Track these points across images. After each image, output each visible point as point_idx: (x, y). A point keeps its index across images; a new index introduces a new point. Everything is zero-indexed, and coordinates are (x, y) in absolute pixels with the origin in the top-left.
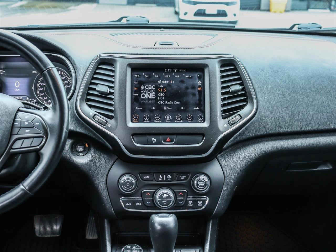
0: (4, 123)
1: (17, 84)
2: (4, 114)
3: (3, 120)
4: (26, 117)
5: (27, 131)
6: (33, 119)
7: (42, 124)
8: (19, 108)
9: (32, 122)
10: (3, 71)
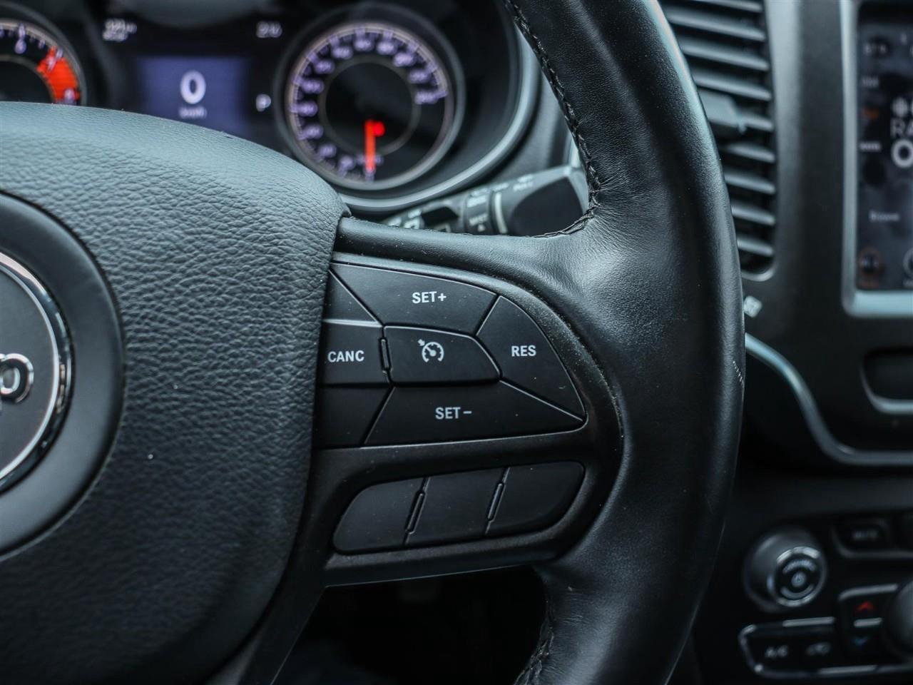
0: (254, 364)
1: (193, 87)
2: (245, 291)
3: (251, 345)
4: (419, 298)
5: (443, 413)
6: (482, 314)
7: (564, 348)
8: (338, 228)
9: (474, 336)
10: (131, 28)
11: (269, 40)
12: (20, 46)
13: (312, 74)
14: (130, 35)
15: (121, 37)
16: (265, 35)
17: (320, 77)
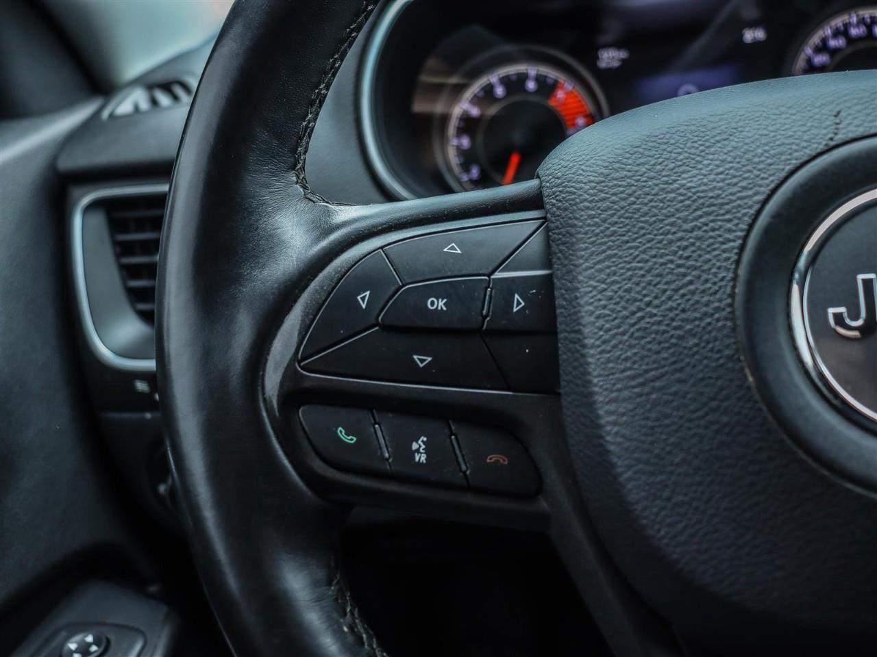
10: (623, 54)
11: (756, 44)
12: (531, 85)
14: (623, 61)
16: (752, 40)
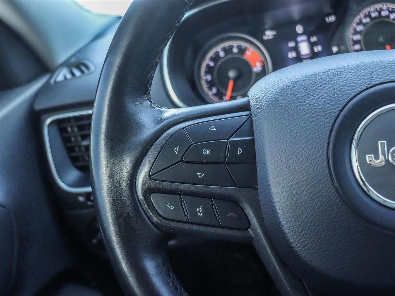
13: (356, 33)
15: (271, 37)
17: (360, 33)
